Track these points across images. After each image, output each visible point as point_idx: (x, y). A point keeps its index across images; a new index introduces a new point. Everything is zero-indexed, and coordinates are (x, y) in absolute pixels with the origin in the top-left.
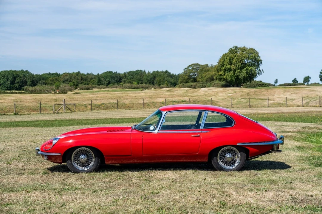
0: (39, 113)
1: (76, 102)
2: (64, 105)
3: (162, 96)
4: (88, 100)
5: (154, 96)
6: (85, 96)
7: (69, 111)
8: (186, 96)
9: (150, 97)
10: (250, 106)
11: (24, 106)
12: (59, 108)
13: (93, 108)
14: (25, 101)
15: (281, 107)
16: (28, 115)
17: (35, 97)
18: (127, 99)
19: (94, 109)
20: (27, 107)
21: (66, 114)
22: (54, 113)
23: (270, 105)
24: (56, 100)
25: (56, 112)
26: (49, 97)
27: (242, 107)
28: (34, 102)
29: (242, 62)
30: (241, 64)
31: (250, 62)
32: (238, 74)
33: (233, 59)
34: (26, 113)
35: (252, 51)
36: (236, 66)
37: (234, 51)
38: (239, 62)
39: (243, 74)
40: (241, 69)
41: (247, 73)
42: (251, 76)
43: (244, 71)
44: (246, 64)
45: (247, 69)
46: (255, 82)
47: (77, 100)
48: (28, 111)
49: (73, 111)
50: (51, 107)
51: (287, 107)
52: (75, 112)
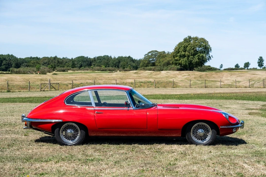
0: (28, 90)
2: (49, 84)
3: (130, 77)
4: (69, 80)
5: (124, 78)
6: (66, 77)
7: (53, 89)
8: (151, 77)
9: (121, 78)
10: (206, 87)
11: (14, 84)
12: (44, 87)
14: (15, 80)
15: (231, 88)
16: (19, 92)
17: (23, 77)
18: (101, 80)
20: (17, 86)
21: (52, 92)
22: (41, 91)
23: (222, 86)
24: (42, 80)
25: (43, 90)
26: (36, 78)
27: (198, 87)
28: (23, 81)
29: (194, 50)
30: (194, 51)
31: (201, 50)
32: (191, 59)
33: (187, 46)
34: (17, 91)
35: (203, 40)
36: (190, 53)
37: (188, 40)
38: (192, 49)
39: (196, 59)
40: (194, 55)
41: (199, 59)
42: (202, 61)
43: (196, 57)
44: (198, 51)
45: (199, 56)
46: (205, 66)
47: (60, 80)
48: (19, 89)
49: (57, 89)
50: (38, 85)
51: (236, 88)
52: (59, 90)
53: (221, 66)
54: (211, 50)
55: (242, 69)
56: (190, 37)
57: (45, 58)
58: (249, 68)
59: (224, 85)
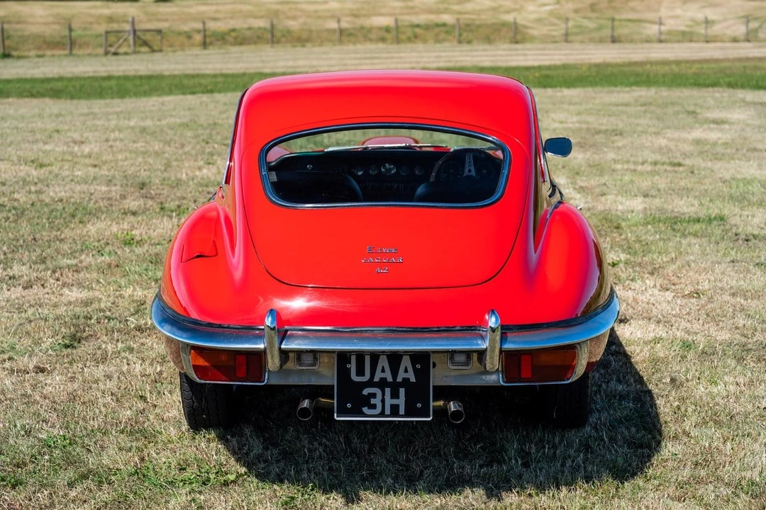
0: (67, 52)
1: (163, 25)
2: (132, 33)
3: (384, 11)
4: (195, 19)
5: (364, 12)
6: (187, 10)
7: (145, 49)
8: (446, 11)
9: (356, 12)
10: (614, 40)
11: (27, 33)
12: (119, 40)
13: (208, 40)
14: (30, 20)
15: (691, 41)
16: (37, 59)
17: (56, 11)
18: (294, 18)
19: (211, 44)
20: (36, 37)
21: (139, 57)
22: (107, 53)
23: (663, 37)
24: (111, 19)
25: (112, 50)
26: (93, 11)
27: (591, 40)
28: (54, 23)
34: (33, 53)
47: (166, 20)
48: (39, 48)
49: (156, 48)
50: (98, 36)
51: (707, 42)
52: (161, 51)
59: (669, 33)
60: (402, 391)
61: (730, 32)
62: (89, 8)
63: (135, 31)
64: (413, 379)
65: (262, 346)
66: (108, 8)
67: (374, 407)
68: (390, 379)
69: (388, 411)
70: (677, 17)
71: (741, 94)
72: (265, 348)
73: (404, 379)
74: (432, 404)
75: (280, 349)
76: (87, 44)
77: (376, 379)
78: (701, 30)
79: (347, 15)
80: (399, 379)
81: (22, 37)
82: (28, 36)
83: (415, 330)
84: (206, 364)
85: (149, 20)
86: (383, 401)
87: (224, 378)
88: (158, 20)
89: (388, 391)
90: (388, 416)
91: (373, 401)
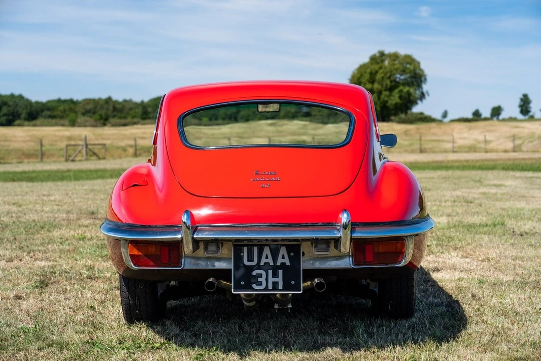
0: (39, 160)
1: (107, 142)
2: (85, 146)
4: (129, 138)
7: (95, 158)
10: (422, 151)
11: (11, 148)
12: (75, 152)
13: (138, 152)
14: (14, 139)
15: (475, 152)
16: (17, 164)
17: (31, 133)
19: (140, 155)
20: (17, 151)
21: (89, 162)
22: (67, 160)
23: (456, 150)
24: (70, 138)
25: (71, 158)
26: (57, 133)
27: (406, 151)
28: (30, 141)
29: (392, 79)
30: (391, 82)
31: (405, 79)
32: (386, 99)
33: (377, 72)
34: (15, 161)
35: (410, 60)
36: (382, 85)
37: (378, 59)
38: (387, 78)
39: (395, 99)
40: (391, 89)
41: (400, 97)
42: (407, 103)
43: (396, 93)
44: (398, 83)
45: (401, 91)
46: (413, 114)
47: (109, 139)
48: (19, 158)
49: (101, 156)
50: (61, 150)
51: (487, 152)
52: (104, 158)
53: (445, 115)
54: (425, 79)
55: (486, 119)
56: (382, 54)
57: (87, 101)
58: (501, 117)
59: (459, 147)
60: (280, 272)
61: (502, 147)
62: (56, 131)
63: (87, 145)
64: (288, 264)
65: (179, 236)
66: (68, 131)
67: (260, 284)
68: (272, 264)
69: (270, 287)
70: (464, 138)
71: (511, 173)
72: (182, 238)
73: (282, 263)
74: (302, 285)
75: (193, 238)
76: (53, 155)
77: (262, 264)
78: (483, 145)
79: (234, 137)
80: (278, 264)
81: (7, 150)
82: (12, 150)
83: (290, 225)
84: (140, 254)
85: (97, 139)
86: (267, 280)
87: (152, 263)
88: (103, 139)
89: (270, 272)
90: (270, 290)
91: (260, 280)
